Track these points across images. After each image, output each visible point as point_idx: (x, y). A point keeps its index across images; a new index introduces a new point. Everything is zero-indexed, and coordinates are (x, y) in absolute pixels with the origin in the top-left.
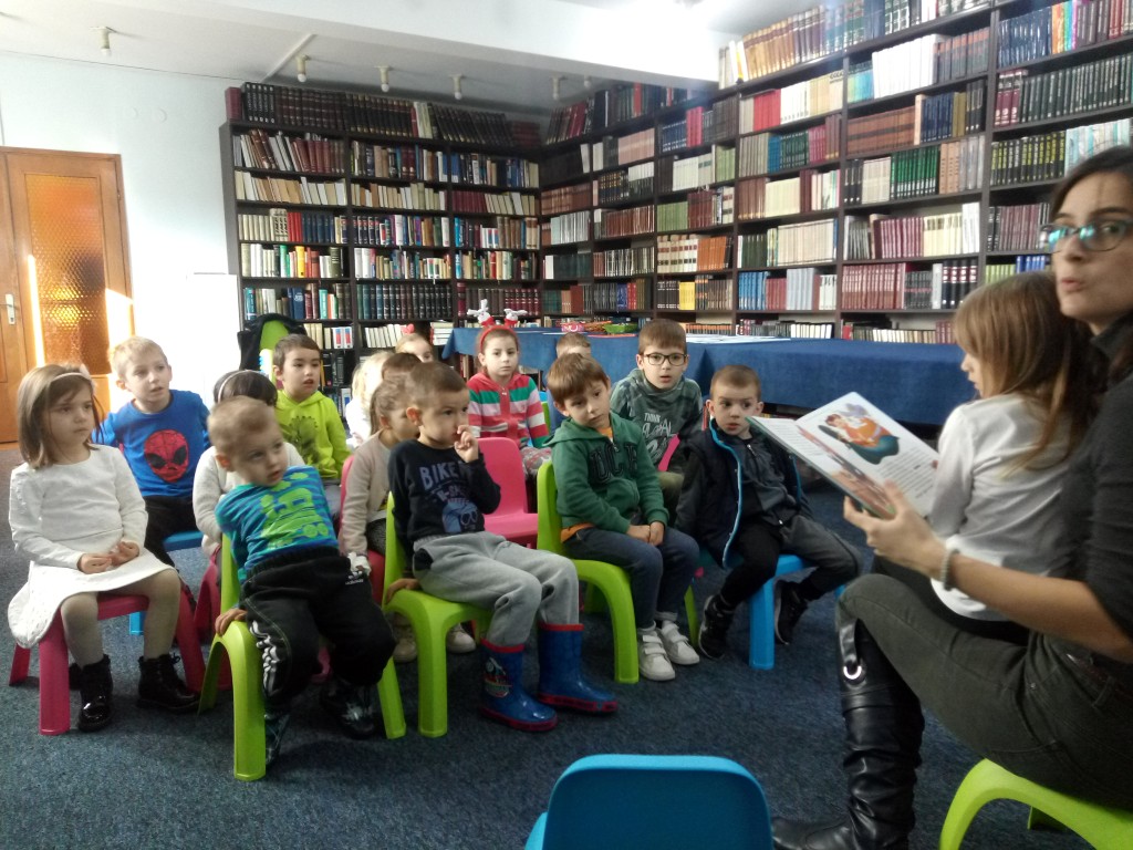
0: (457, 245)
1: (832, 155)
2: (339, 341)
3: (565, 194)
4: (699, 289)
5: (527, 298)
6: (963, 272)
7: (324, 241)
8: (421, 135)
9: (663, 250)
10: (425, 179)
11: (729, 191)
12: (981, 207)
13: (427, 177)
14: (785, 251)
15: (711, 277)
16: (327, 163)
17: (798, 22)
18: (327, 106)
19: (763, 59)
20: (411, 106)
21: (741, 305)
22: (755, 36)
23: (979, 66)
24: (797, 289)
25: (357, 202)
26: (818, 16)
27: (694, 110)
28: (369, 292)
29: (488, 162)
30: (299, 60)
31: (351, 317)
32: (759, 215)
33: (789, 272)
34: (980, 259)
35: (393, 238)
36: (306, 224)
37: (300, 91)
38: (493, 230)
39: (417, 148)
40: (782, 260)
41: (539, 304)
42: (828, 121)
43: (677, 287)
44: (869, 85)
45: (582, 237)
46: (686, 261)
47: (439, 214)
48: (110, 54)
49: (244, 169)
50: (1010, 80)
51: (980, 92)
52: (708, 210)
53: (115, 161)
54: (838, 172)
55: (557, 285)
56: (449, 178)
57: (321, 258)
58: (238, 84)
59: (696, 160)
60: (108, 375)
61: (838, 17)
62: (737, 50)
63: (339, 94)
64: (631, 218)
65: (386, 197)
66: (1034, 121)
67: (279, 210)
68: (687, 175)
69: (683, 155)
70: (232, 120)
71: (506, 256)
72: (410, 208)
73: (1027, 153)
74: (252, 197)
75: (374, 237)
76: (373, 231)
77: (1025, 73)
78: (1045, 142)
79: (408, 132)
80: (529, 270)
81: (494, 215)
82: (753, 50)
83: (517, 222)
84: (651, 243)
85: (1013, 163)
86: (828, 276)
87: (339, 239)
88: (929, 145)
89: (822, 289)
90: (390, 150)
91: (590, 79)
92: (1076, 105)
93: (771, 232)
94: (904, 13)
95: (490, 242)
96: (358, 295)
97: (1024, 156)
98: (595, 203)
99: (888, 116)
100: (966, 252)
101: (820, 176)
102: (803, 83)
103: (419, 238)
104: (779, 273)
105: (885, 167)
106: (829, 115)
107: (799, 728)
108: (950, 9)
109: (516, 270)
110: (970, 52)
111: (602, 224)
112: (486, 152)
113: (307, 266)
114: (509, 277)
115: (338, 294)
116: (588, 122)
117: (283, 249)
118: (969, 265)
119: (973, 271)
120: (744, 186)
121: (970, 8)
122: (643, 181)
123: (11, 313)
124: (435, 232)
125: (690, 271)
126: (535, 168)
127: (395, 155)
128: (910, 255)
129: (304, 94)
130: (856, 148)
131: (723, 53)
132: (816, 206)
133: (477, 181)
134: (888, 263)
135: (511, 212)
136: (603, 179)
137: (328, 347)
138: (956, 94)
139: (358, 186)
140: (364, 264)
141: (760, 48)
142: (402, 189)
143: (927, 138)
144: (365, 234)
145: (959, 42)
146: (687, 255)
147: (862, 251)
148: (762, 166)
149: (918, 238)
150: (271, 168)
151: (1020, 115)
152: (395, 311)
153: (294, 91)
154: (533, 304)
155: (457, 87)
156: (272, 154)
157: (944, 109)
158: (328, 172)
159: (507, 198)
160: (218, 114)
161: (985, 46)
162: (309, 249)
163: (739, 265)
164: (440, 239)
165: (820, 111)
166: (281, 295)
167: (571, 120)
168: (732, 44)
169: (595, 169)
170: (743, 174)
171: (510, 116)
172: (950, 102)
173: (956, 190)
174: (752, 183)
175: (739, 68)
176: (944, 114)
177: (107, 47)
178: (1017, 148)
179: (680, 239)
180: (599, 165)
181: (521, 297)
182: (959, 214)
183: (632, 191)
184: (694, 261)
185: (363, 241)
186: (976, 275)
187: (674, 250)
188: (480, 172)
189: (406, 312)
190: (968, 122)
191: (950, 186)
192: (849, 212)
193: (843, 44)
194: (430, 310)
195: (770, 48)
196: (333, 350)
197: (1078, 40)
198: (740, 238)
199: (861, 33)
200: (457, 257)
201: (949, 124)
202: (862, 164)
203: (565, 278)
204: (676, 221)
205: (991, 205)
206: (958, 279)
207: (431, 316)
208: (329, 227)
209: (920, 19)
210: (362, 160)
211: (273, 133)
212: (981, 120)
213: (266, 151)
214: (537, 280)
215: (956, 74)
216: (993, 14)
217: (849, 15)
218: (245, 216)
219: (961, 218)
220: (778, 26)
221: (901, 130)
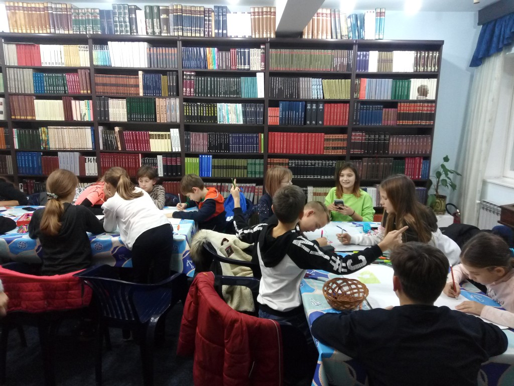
1: (85, 92)
6: (174, 160)
12: (180, 131)
17: (52, 8)
19: (23, 22)
21: (20, 172)
22: (15, 4)
24: (67, 163)
26: (67, 8)
33: (60, 154)
34: (181, 154)
40: (53, 146)
42: (80, 71)
44: (107, 58)
50: (189, 75)
51: (174, 77)
54: (91, 101)
66: (203, 96)
73: (200, 110)
77: (196, 74)
78: (208, 107)
82: (13, 14)
85: (194, 113)
86: (90, 158)
88: (148, 97)
89: (86, 164)
92: (220, 94)
93: (42, 130)
94: (126, 26)
100: (174, 151)
101: (77, 102)
102: (58, 46)
105: (122, 104)
106: (80, 68)
108: (154, 32)
118: (176, 157)
119: (178, 160)
128: (142, 150)
130: (102, 91)
132: (76, 118)
134: (130, 153)
138: (162, 75)
141: (21, 14)
143: (147, 93)
145: (161, 50)
147: (111, 146)
148: (30, 88)
151: (195, 92)
157: (156, 81)
161: (175, 56)
163: (16, 146)
165: (74, 64)
170: (11, 91)
172: (159, 78)
173: (166, 121)
174: (21, 98)
178: (196, 107)
186: (181, 162)
190: (169, 90)
191: (162, 117)
192: (100, 124)
193: (86, 31)
195: (29, 17)
197: (219, 66)
198: (15, 130)
199: (98, 28)
201: (159, 89)
202: (108, 100)
205: (185, 131)
209: (137, 33)
212: (176, 91)
215: (160, 66)
216: (178, 42)
219: (170, 134)
221: (132, 87)
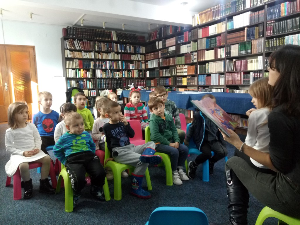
0: (123, 68)
1: (223, 44)
2: (92, 94)
3: (152, 55)
4: (188, 79)
5: (142, 82)
6: (258, 74)
7: (88, 68)
8: (114, 40)
9: (178, 69)
10: (115, 51)
11: (195, 53)
12: (263, 57)
13: (115, 50)
14: (210, 69)
15: (191, 76)
16: (89, 48)
17: (213, 9)
18: (89, 32)
19: (204, 19)
20: (111, 32)
21: (199, 84)
22: (202, 12)
23: (262, 20)
24: (214, 79)
25: (97, 57)
26: (219, 7)
27: (186, 32)
28: (100, 81)
29: (132, 47)
30: (81, 21)
31: (96, 88)
32: (203, 60)
33: (212, 75)
34: (263, 71)
35: (106, 67)
36: (83, 63)
37: (82, 29)
38: (133, 64)
39: (113, 43)
40: (210, 71)
41: (145, 84)
42: (222, 35)
43: (182, 79)
44: (232, 25)
45: (157, 66)
46: (184, 72)
47: (119, 60)
48: (32, 20)
49: (67, 49)
50: (270, 23)
51: (262, 26)
52: (190, 58)
53: (33, 48)
54: (225, 48)
55: (150, 79)
56: (121, 51)
57: (87, 72)
58: (66, 27)
59: (187, 45)
60: (32, 104)
61: (224, 7)
62: (197, 16)
63: (92, 29)
64: (169, 61)
65: (105, 56)
66: (277, 34)
67: (76, 60)
68: (184, 49)
69: (183, 44)
70: (64, 36)
71: (136, 71)
72: (111, 59)
73: (275, 43)
74: (69, 57)
75: (101, 66)
76: (101, 65)
77: (274, 21)
78: (280, 40)
79: (110, 39)
80: (142, 75)
81: (133, 61)
82: (201, 16)
83: (139, 62)
84: (174, 67)
85: (271, 45)
86: (222, 76)
87: (92, 67)
88: (249, 41)
89: (221, 79)
90: (106, 44)
91: (158, 24)
92: (288, 30)
93: (207, 64)
94: (241, 6)
95: (132, 67)
96: (98, 82)
97: (274, 43)
98: (160, 57)
99: (237, 33)
100: (259, 69)
101: (220, 49)
102: (215, 25)
103: (113, 67)
104: (209, 75)
105: (237, 47)
106: (222, 33)
107: (216, 198)
108: (254, 5)
109: (139, 75)
110: (259, 16)
111: (162, 62)
112: (131, 44)
113: (84, 75)
114: (137, 77)
115: (92, 82)
116: (158, 36)
117: (77, 70)
118: (260, 73)
119: (261, 74)
120: (199, 52)
121: (259, 4)
122: (173, 51)
123: (6, 88)
124: (118, 65)
125: (185, 75)
126: (144, 48)
127: (107, 45)
128: (244, 70)
129: (83, 29)
130: (229, 42)
131: (193, 17)
132: (219, 57)
133: (128, 52)
134: (238, 72)
135: (138, 60)
136: (162, 51)
137: (90, 96)
138: (256, 27)
139: (97, 53)
140: (99, 74)
141: (203, 16)
142: (109, 54)
143: (248, 39)
144: (99, 66)
145: (256, 13)
146: (184, 70)
147: (231, 69)
148: (204, 47)
149: (246, 65)
150: (74, 49)
151: (273, 33)
152: (107, 86)
153: (80, 28)
154: (144, 84)
155: (123, 27)
156: (74, 45)
157: (253, 31)
158: (89, 50)
159: (137, 56)
160: (60, 35)
161: (263, 14)
162: (84, 70)
163: (198, 73)
164: (119, 67)
165: (219, 32)
166: (77, 82)
167: (153, 35)
168: (196, 15)
169: (160, 48)
170: (199, 49)
171: (137, 34)
172: (254, 29)
173: (256, 53)
174: (202, 51)
175: (198, 21)
176: (253, 33)
177: (31, 18)
178: (272, 41)
179: (183, 66)
180: (161, 47)
181: (140, 82)
182: (257, 59)
183: (170, 54)
184: (186, 72)
185: (99, 68)
186: (262, 75)
187: (181, 69)
188: (129, 49)
189: (110, 86)
190: (259, 35)
191: (254, 51)
192: (227, 59)
193: (225, 14)
194: (116, 86)
195: (206, 16)
196: (91, 96)
197: (288, 12)
198: (199, 66)
199: (230, 11)
200: (123, 72)
201: (254, 35)
202: (231, 46)
203: (152, 77)
204: (181, 61)
205: (266, 56)
206: (257, 76)
207: (117, 87)
208: (90, 64)
209: (246, 8)
210: (98, 46)
211: (75, 40)
212: (262, 34)
213: (73, 44)
214: (144, 78)
215: (255, 22)
216: (265, 6)
217: (227, 7)
218: (67, 62)
219: (258, 60)
220: (208, 10)
221: (241, 37)
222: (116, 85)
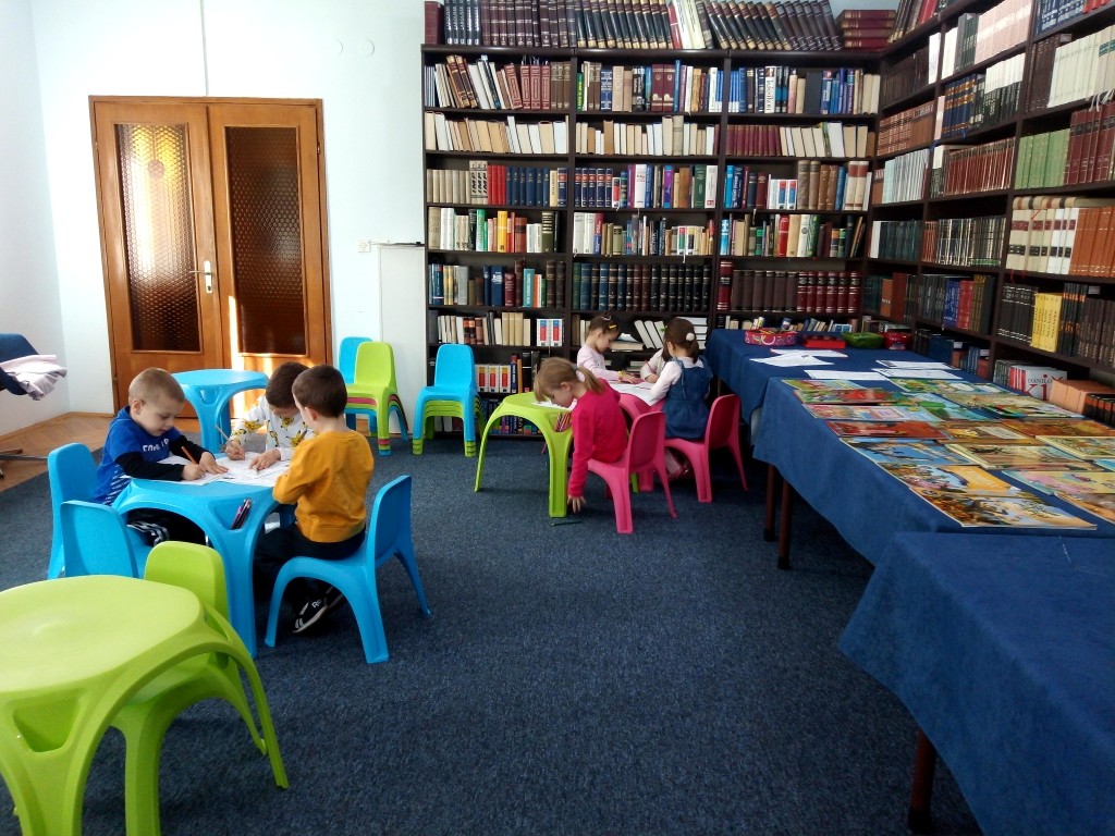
0: (728, 206)
2: (544, 337)
3: (905, 121)
4: (1069, 313)
5: (837, 284)
7: (535, 204)
8: (686, 45)
9: (1023, 226)
10: (687, 109)
13: (689, 106)
15: (1093, 291)
16: (546, 97)
20: (669, 4)
25: (582, 148)
28: (589, 274)
29: (793, 78)
31: (564, 305)
35: (629, 196)
36: (511, 182)
38: (790, 182)
39: (678, 65)
41: (858, 297)
43: (1033, 301)
45: (916, 193)
46: (1054, 251)
47: (704, 161)
49: (436, 109)
53: (315, 107)
55: (882, 268)
56: (725, 106)
57: (528, 226)
64: (981, 162)
65: (624, 139)
67: (479, 162)
71: (805, 220)
72: (659, 153)
74: (443, 147)
75: (602, 196)
76: (602, 189)
79: (666, 42)
80: (847, 243)
81: (794, 160)
83: (832, 169)
87: (554, 201)
90: (636, 71)
95: (782, 200)
96: (576, 278)
98: (938, 136)
103: (669, 198)
109: (820, 243)
111: (943, 171)
113: (509, 236)
114: (808, 253)
115: (548, 275)
117: (480, 215)
122: (1004, 92)
124: (694, 186)
125: (1058, 272)
127: (643, 77)
133: (770, 109)
135: (822, 154)
136: (951, 91)
139: (585, 125)
140: (585, 234)
142: (649, 127)
144: (590, 192)
146: (1059, 238)
150: (469, 106)
152: (624, 301)
154: (846, 296)
156: (472, 88)
158: (546, 108)
159: (818, 132)
162: (513, 214)
164: (701, 197)
166: (473, 274)
169: (943, 76)
179: (1049, 206)
180: (949, 68)
184: (1067, 253)
185: (587, 203)
188: (777, 94)
194: (675, 301)
200: (725, 224)
204: (1047, 167)
208: (542, 185)
210: (595, 87)
213: (464, 83)
214: (856, 259)
222: (676, 295)
